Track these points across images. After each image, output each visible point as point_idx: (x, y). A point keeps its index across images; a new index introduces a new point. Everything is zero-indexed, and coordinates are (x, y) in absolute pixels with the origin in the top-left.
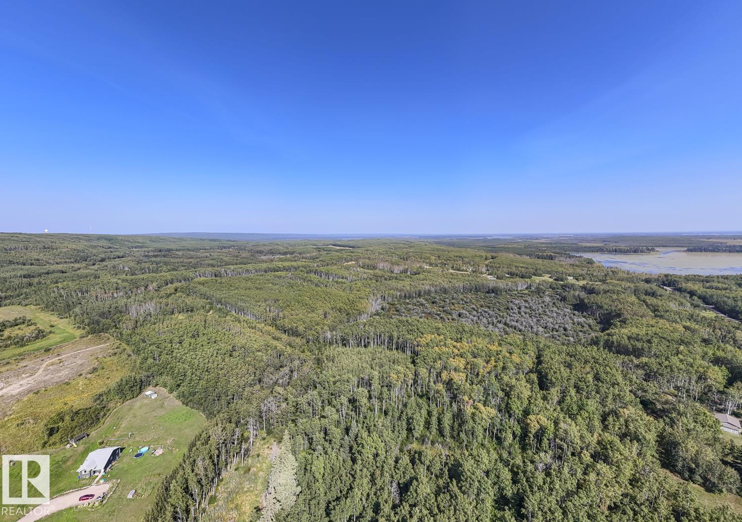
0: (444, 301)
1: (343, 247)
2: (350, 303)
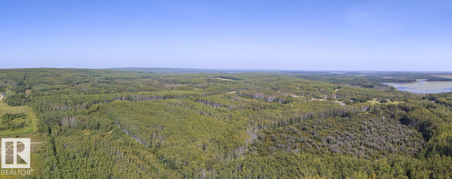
0: (312, 127)
1: (228, 79)
2: (229, 134)
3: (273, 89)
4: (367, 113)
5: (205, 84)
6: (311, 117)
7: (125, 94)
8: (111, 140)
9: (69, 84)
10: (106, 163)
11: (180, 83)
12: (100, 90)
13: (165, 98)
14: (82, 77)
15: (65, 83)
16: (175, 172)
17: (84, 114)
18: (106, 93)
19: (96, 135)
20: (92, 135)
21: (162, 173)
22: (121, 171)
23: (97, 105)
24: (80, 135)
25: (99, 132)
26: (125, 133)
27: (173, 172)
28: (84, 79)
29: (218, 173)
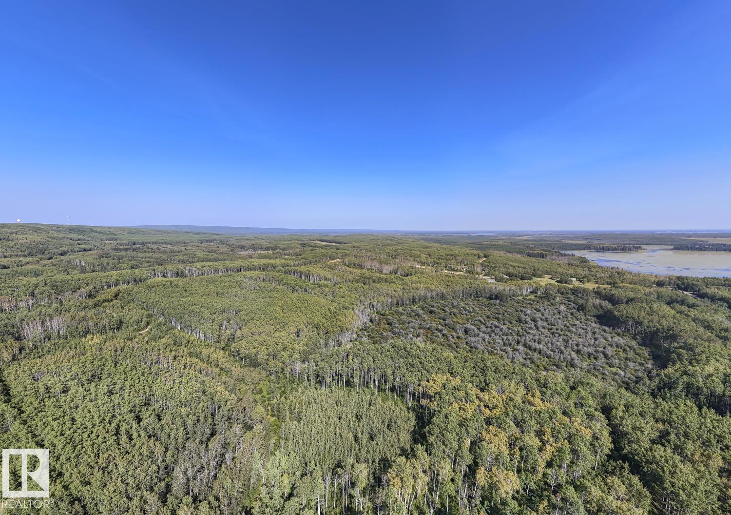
0: (444, 310)
1: (330, 242)
2: (332, 316)
3: (390, 256)
4: (532, 297)
5: (298, 250)
6: (443, 297)
7: (170, 268)
8: (147, 342)
9: (39, 256)
10: (139, 381)
11: (262, 249)
12: (119, 263)
13: (239, 270)
14: (75, 242)
15: (26, 253)
16: (257, 370)
17: (85, 308)
18: (133, 268)
19: (115, 340)
20: (105, 342)
21: (236, 374)
22: (169, 385)
23: (114, 289)
24: (76, 348)
25: (122, 333)
26: (173, 328)
27: (254, 370)
28: (79, 245)
29: (317, 365)
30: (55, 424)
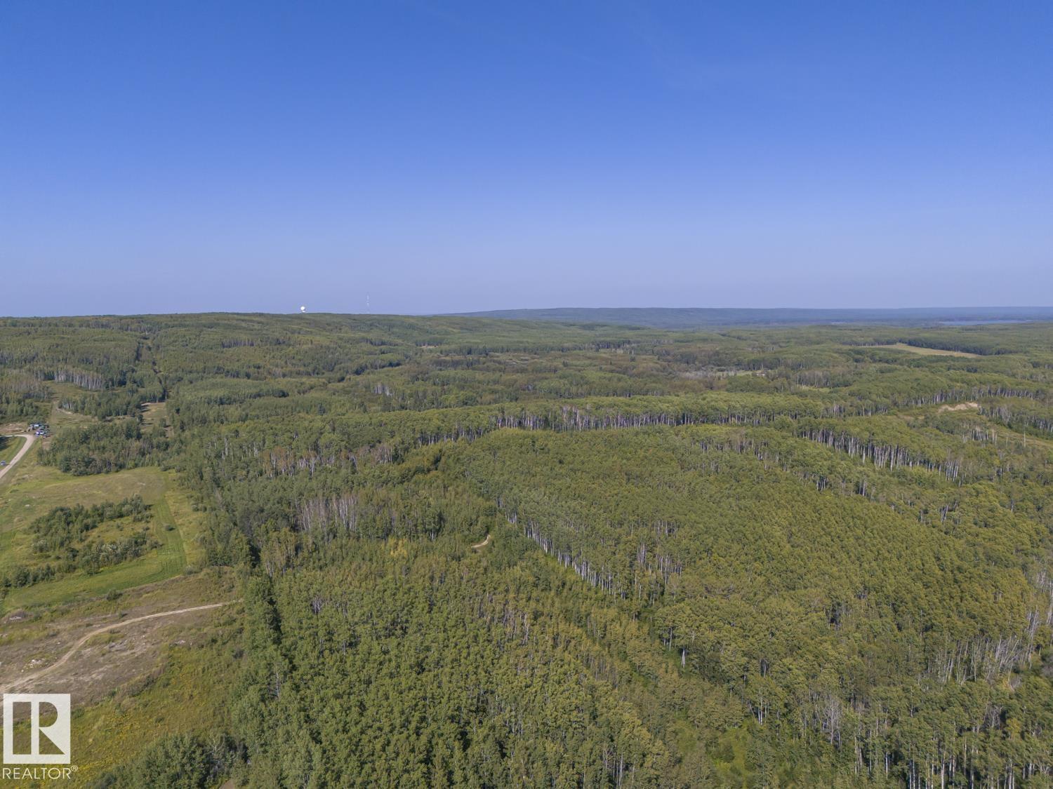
1: (943, 349)
5: (839, 370)
7: (533, 408)
8: (486, 569)
9: (327, 374)
10: (469, 654)
11: (739, 365)
12: (444, 392)
13: (681, 419)
14: (376, 348)
15: (310, 369)
16: (721, 691)
17: (386, 482)
18: (466, 404)
19: (431, 556)
20: (416, 557)
21: (669, 690)
22: (523, 678)
23: (433, 448)
24: (371, 560)
25: (443, 543)
26: (534, 546)
27: (711, 689)
28: (383, 353)
30: (337, 704)
